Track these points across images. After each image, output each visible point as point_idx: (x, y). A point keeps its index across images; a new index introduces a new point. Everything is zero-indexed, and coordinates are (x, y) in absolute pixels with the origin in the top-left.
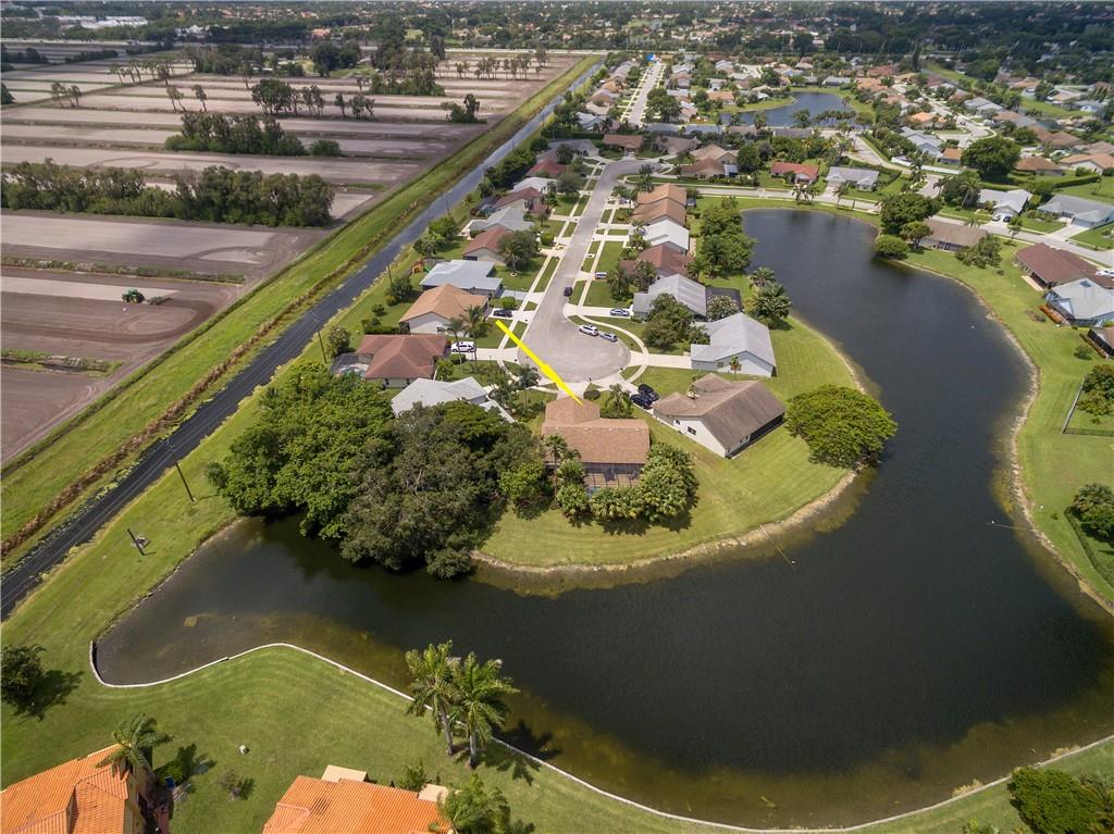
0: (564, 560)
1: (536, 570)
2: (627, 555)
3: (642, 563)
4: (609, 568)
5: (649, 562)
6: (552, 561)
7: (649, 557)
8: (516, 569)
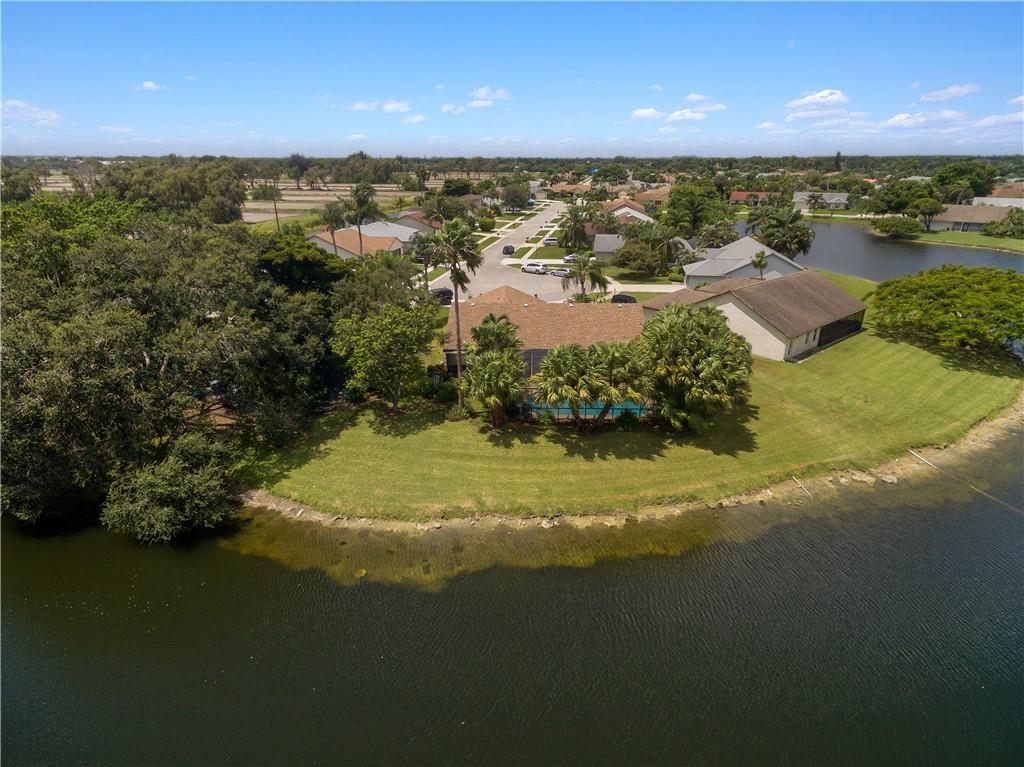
0: (468, 504)
1: (396, 527)
2: (623, 496)
3: (659, 513)
4: (581, 523)
5: (677, 511)
6: (437, 507)
7: (675, 500)
8: (345, 524)
